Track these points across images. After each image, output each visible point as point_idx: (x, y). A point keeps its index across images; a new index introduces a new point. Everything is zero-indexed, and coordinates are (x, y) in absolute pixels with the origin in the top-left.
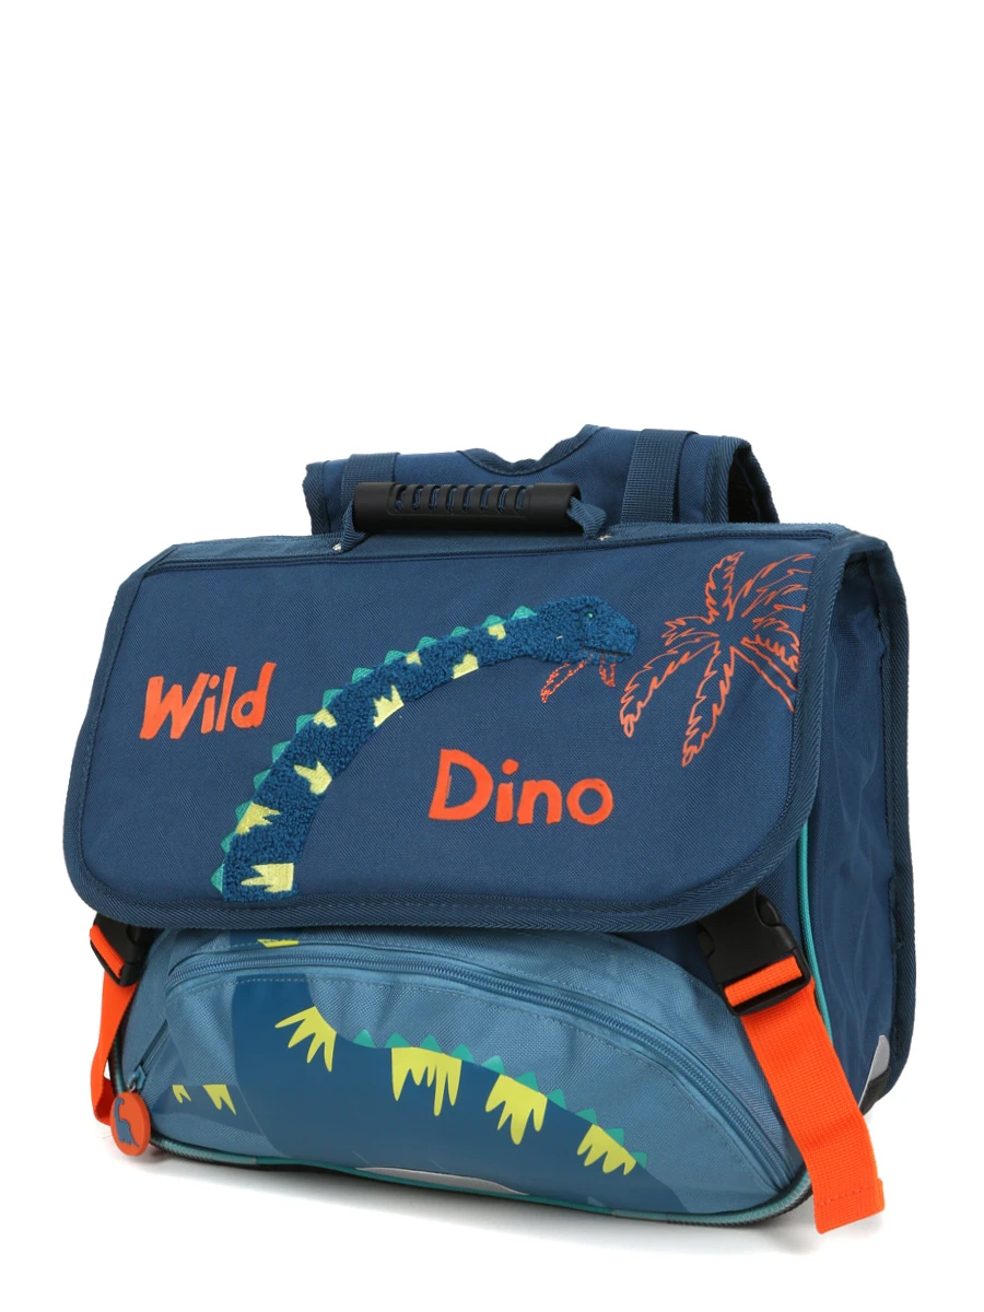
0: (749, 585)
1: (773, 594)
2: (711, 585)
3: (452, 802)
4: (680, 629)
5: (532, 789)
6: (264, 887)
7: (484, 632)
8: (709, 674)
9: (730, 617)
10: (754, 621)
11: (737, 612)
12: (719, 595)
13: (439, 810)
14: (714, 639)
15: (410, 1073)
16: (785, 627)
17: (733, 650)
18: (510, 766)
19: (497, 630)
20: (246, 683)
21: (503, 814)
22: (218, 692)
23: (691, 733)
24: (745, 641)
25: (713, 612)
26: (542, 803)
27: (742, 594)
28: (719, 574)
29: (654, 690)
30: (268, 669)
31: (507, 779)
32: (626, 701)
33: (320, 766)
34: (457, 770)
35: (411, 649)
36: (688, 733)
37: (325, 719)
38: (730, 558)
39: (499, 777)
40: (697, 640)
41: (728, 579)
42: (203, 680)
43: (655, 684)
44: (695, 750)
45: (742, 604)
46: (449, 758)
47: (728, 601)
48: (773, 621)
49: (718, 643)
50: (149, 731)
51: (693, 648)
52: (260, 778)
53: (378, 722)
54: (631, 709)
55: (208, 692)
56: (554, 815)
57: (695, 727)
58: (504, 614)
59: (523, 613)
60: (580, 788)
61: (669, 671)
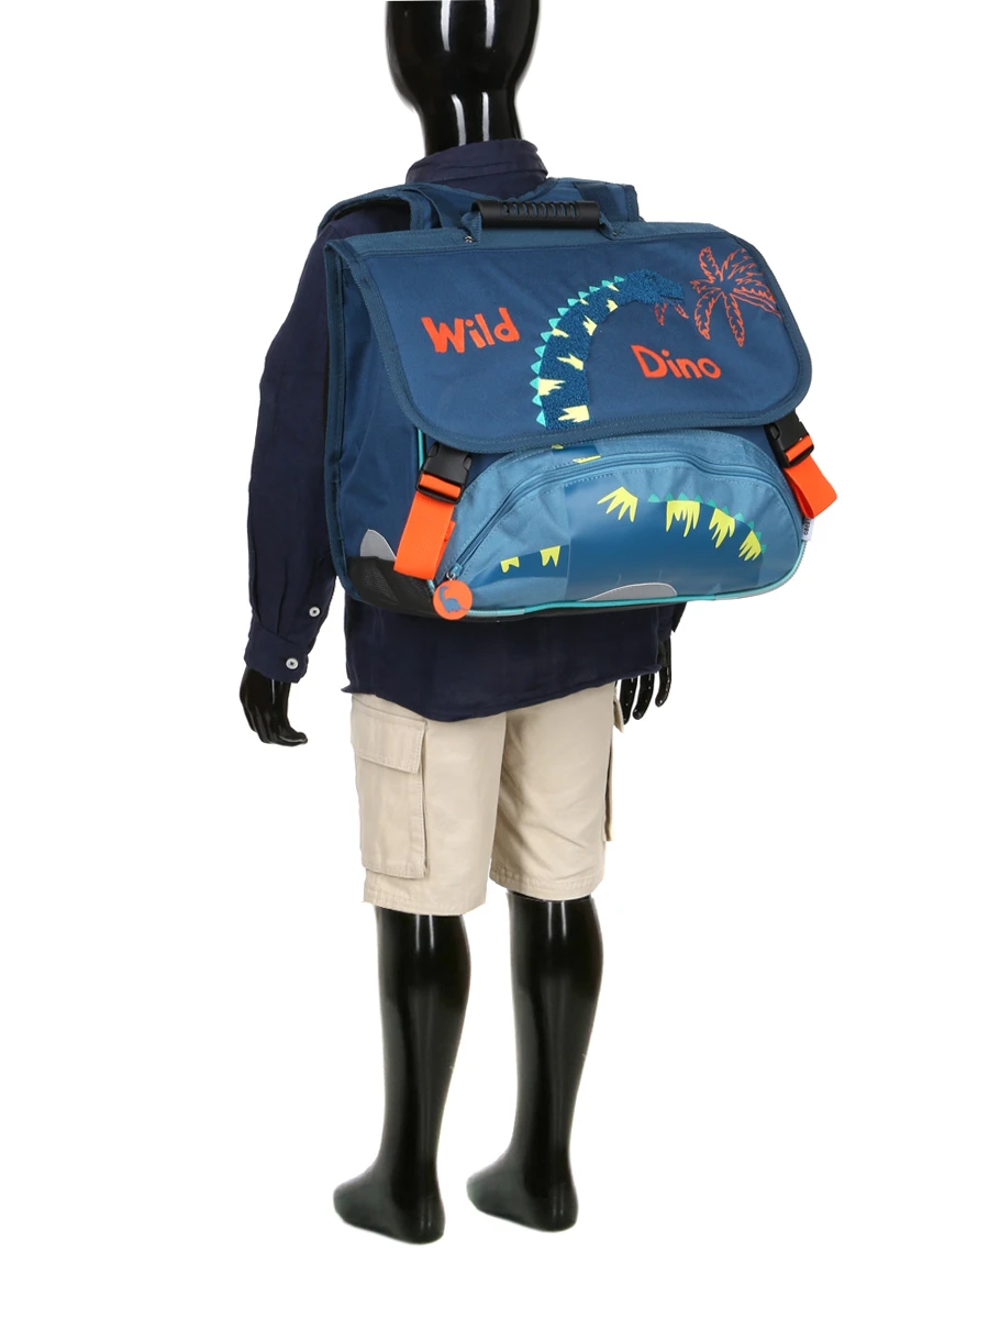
0: (727, 263)
1: (742, 269)
2: (703, 264)
3: (651, 368)
4: (700, 286)
6: (573, 420)
8: (727, 307)
9: (722, 279)
10: (737, 281)
11: (725, 275)
12: (712, 270)
13: (647, 373)
14: (720, 291)
15: (674, 516)
16: (758, 284)
17: (732, 295)
18: (665, 353)
19: (613, 286)
21: (676, 374)
23: (735, 333)
24: (735, 290)
25: (710, 278)
26: (689, 368)
27: (725, 268)
28: (705, 259)
29: (709, 317)
30: (503, 311)
31: (668, 358)
32: (699, 324)
33: (572, 357)
34: (644, 355)
36: (733, 333)
37: (559, 333)
38: (706, 250)
39: (665, 359)
40: (713, 292)
41: (711, 262)
43: (708, 314)
44: (741, 339)
45: (726, 273)
46: (638, 349)
47: (718, 272)
48: (750, 280)
49: (723, 293)
51: (714, 296)
52: (536, 367)
53: (590, 333)
54: (703, 327)
57: (736, 330)
59: (618, 279)
61: (710, 306)
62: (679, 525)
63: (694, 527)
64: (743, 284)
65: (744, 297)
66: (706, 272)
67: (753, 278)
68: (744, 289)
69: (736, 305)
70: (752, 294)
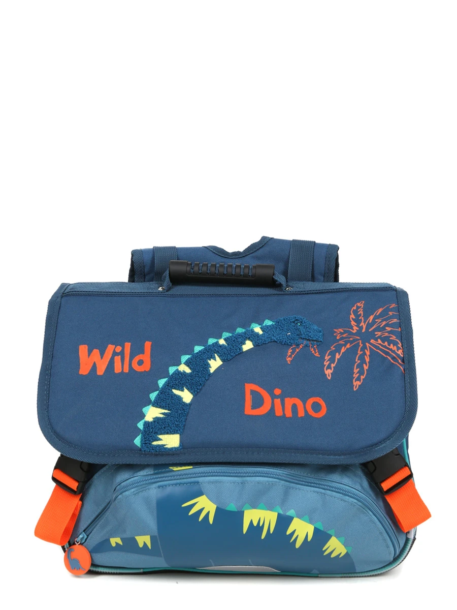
0: (371, 318)
1: (384, 323)
2: (352, 316)
3: (254, 407)
4: (341, 333)
5: (289, 402)
6: (164, 445)
7: (253, 331)
8: (359, 353)
9: (364, 330)
10: (376, 333)
11: (367, 328)
12: (358, 321)
13: (249, 411)
14: (359, 340)
15: (252, 521)
16: (394, 338)
17: (367, 344)
18: (278, 392)
19: (258, 329)
20: (137, 350)
21: (279, 412)
22: (122, 353)
23: (356, 376)
24: (372, 341)
25: (355, 328)
26: (294, 407)
27: (369, 321)
28: (355, 312)
29: (338, 359)
30: (148, 345)
31: (277, 397)
32: (326, 363)
33: (186, 390)
34: (253, 392)
35: (220, 337)
36: (354, 376)
37: (184, 368)
38: (359, 304)
39: (273, 397)
40: (351, 339)
41: (361, 314)
42: (110, 348)
43: (338, 356)
44: (359, 383)
45: (369, 326)
46: (249, 387)
47: (362, 324)
48: (387, 334)
49: (360, 341)
50: (84, 370)
51: (351, 342)
52: (153, 396)
53: (212, 370)
54: (329, 367)
55: (115, 354)
56: (301, 414)
57: (357, 373)
58: (260, 323)
59: (268, 323)
60: (310, 402)
61: (343, 350)
62: (256, 529)
63: (271, 532)
64: (379, 337)
65: (378, 348)
66: (353, 323)
67: (389, 332)
68: (380, 341)
69: (368, 353)
70: (385, 347)
